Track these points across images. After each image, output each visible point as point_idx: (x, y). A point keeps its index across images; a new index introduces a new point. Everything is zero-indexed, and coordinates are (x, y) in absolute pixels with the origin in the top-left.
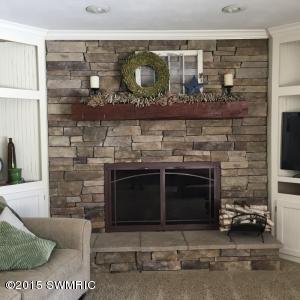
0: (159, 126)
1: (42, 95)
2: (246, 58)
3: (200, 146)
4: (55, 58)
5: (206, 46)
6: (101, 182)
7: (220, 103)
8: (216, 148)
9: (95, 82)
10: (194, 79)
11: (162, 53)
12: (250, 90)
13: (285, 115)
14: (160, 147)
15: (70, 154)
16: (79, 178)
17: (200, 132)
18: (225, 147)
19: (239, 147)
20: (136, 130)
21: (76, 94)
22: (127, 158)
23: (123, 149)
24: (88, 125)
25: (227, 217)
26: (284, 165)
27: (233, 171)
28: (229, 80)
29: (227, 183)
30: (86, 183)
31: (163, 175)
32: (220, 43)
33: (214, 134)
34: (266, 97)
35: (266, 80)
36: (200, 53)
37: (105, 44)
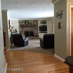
0: (29, 28)
1: (19, 25)
2: (36, 22)
3: (32, 29)
4: (20, 22)
5: (33, 21)
6: (24, 33)
7: (34, 26)
9: (23, 24)
10: (32, 23)
11: (29, 21)
12: (36, 24)
13: (39, 27)
15: (21, 30)
16: (22, 32)
17: (32, 28)
18: (35, 29)
19: (36, 29)
20: (27, 28)
21: (21, 25)
22: (26, 30)
24: (23, 28)
25: (35, 35)
26: (39, 31)
27: (35, 31)
28: (35, 24)
29: (35, 32)
31: (29, 32)
32: (34, 20)
33: (34, 28)
34: (38, 25)
35: (38, 23)
36: (32, 21)
37: (24, 20)
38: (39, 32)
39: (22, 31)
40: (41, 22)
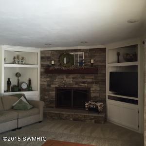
0: (71, 76)
2: (98, 54)
3: (84, 82)
5: (85, 51)
6: (54, 93)
8: (89, 83)
9: (53, 62)
11: (72, 53)
14: (71, 82)
15: (46, 83)
18: (92, 83)
20: (65, 77)
21: (48, 66)
23: (60, 83)
24: (51, 75)
28: (92, 61)
29: (93, 95)
30: (50, 93)
31: (72, 91)
32: (91, 50)
33: (89, 78)
35: (104, 61)
36: (83, 53)
37: (57, 51)
38: (109, 93)
39: (49, 85)
40: (118, 54)
